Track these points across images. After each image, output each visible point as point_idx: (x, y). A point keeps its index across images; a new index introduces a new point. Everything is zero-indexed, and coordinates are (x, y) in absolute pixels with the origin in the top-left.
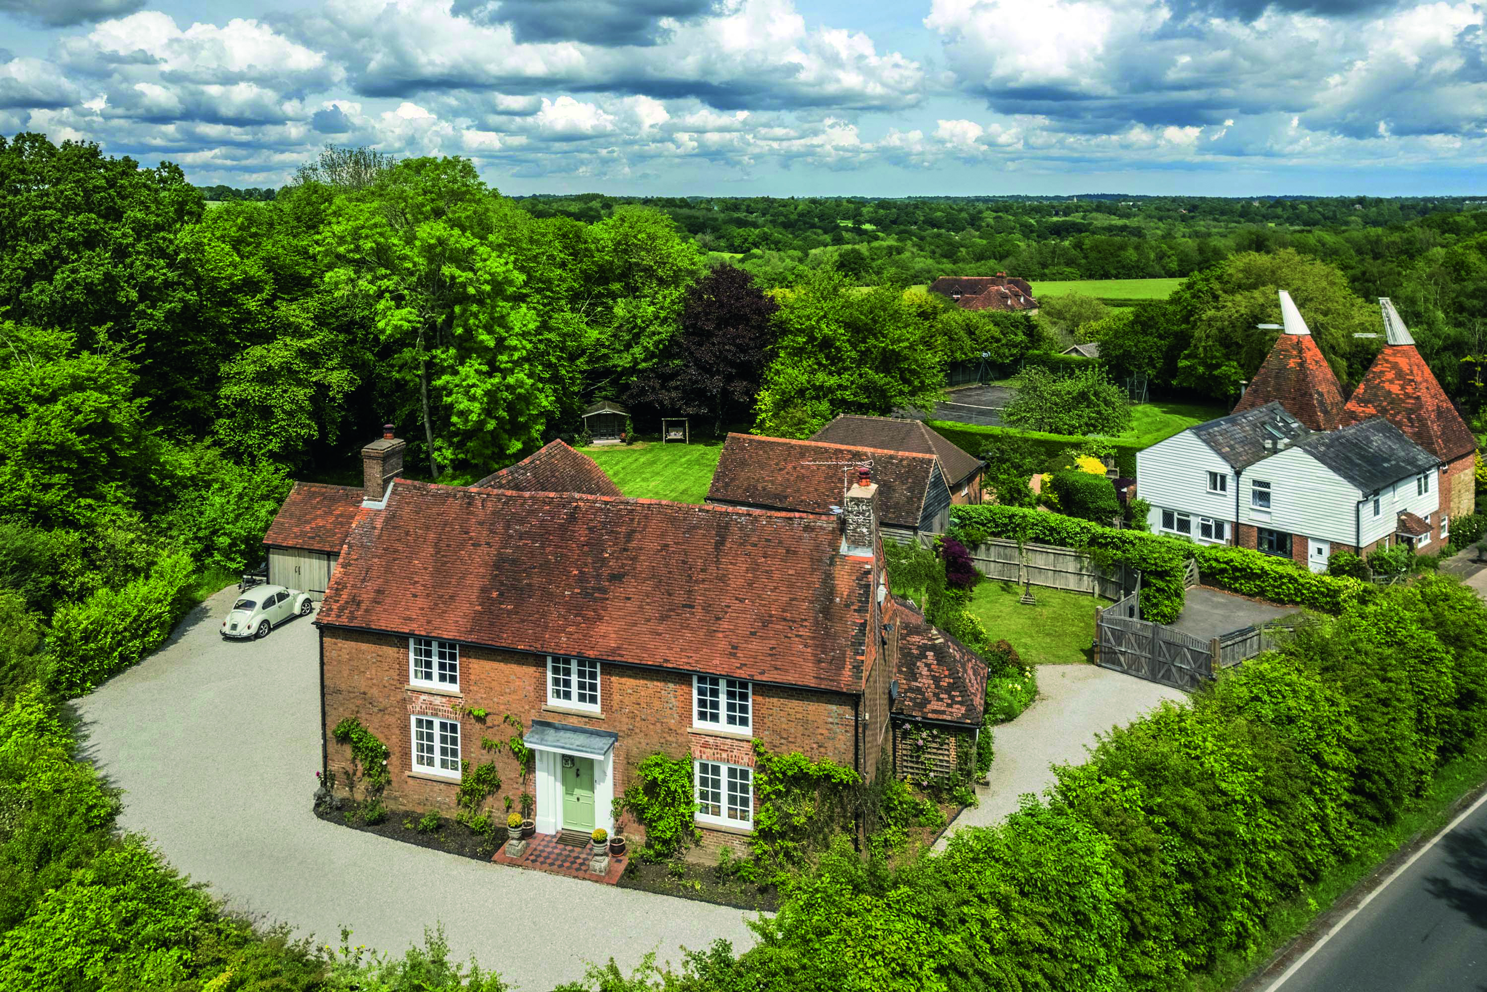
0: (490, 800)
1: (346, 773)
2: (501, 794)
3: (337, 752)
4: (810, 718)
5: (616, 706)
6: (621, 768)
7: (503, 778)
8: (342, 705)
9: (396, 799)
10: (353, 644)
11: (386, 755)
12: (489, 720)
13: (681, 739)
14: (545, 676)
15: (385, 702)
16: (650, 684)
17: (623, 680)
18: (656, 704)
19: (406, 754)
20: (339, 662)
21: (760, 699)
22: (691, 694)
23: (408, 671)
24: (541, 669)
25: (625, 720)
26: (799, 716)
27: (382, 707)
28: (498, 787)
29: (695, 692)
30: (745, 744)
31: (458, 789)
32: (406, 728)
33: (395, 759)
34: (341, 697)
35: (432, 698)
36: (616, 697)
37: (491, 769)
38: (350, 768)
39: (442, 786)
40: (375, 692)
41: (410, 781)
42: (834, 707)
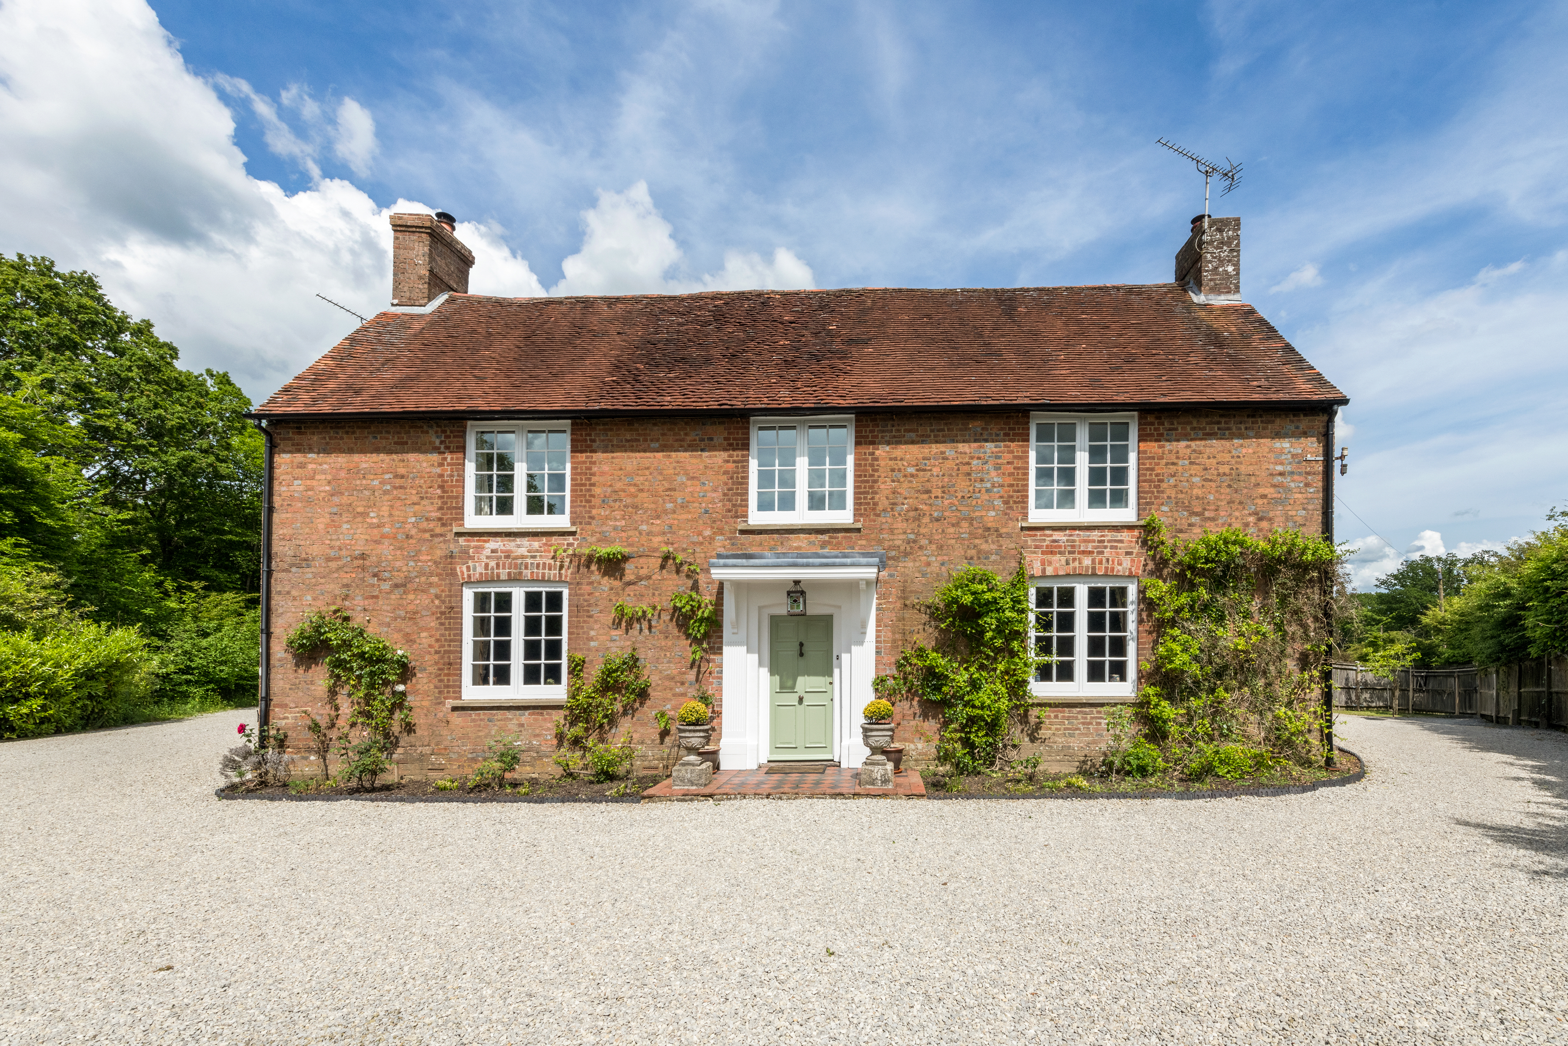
0: (625, 725)
1: (315, 727)
2: (649, 711)
3: (295, 687)
4: (1243, 469)
5: (883, 502)
6: (890, 617)
7: (654, 679)
8: (310, 587)
9: (422, 758)
10: (341, 460)
11: (406, 671)
12: (630, 568)
13: (1007, 544)
14: (746, 469)
15: (406, 567)
16: (948, 449)
17: (901, 451)
18: (962, 485)
19: (453, 665)
20: (309, 501)
21: (1152, 447)
22: (1025, 458)
23: (461, 497)
24: (737, 454)
25: (900, 525)
26: (1225, 469)
27: (399, 578)
28: (643, 694)
29: (1032, 455)
30: (1125, 535)
31: (559, 716)
32: (453, 613)
33: (423, 682)
34: (309, 574)
35: (510, 545)
36: (885, 486)
37: (632, 664)
38: (321, 713)
39: (526, 717)
40: (386, 550)
41: (457, 719)
42: (1285, 444)
